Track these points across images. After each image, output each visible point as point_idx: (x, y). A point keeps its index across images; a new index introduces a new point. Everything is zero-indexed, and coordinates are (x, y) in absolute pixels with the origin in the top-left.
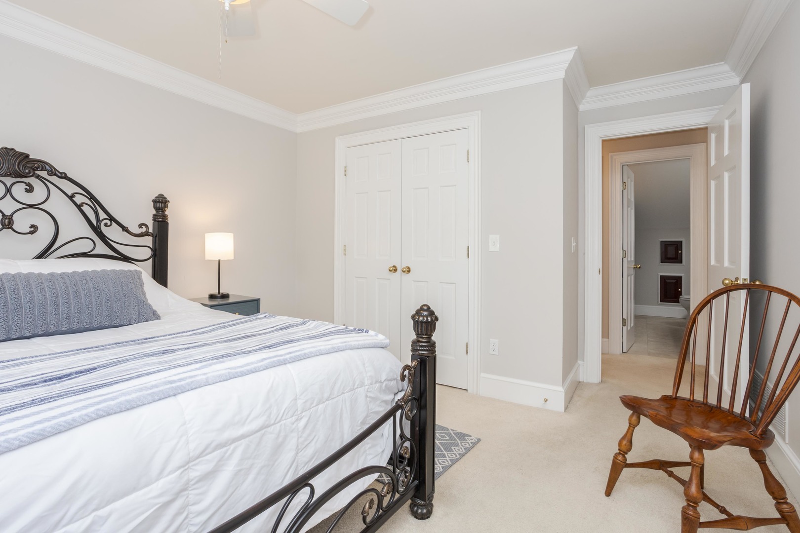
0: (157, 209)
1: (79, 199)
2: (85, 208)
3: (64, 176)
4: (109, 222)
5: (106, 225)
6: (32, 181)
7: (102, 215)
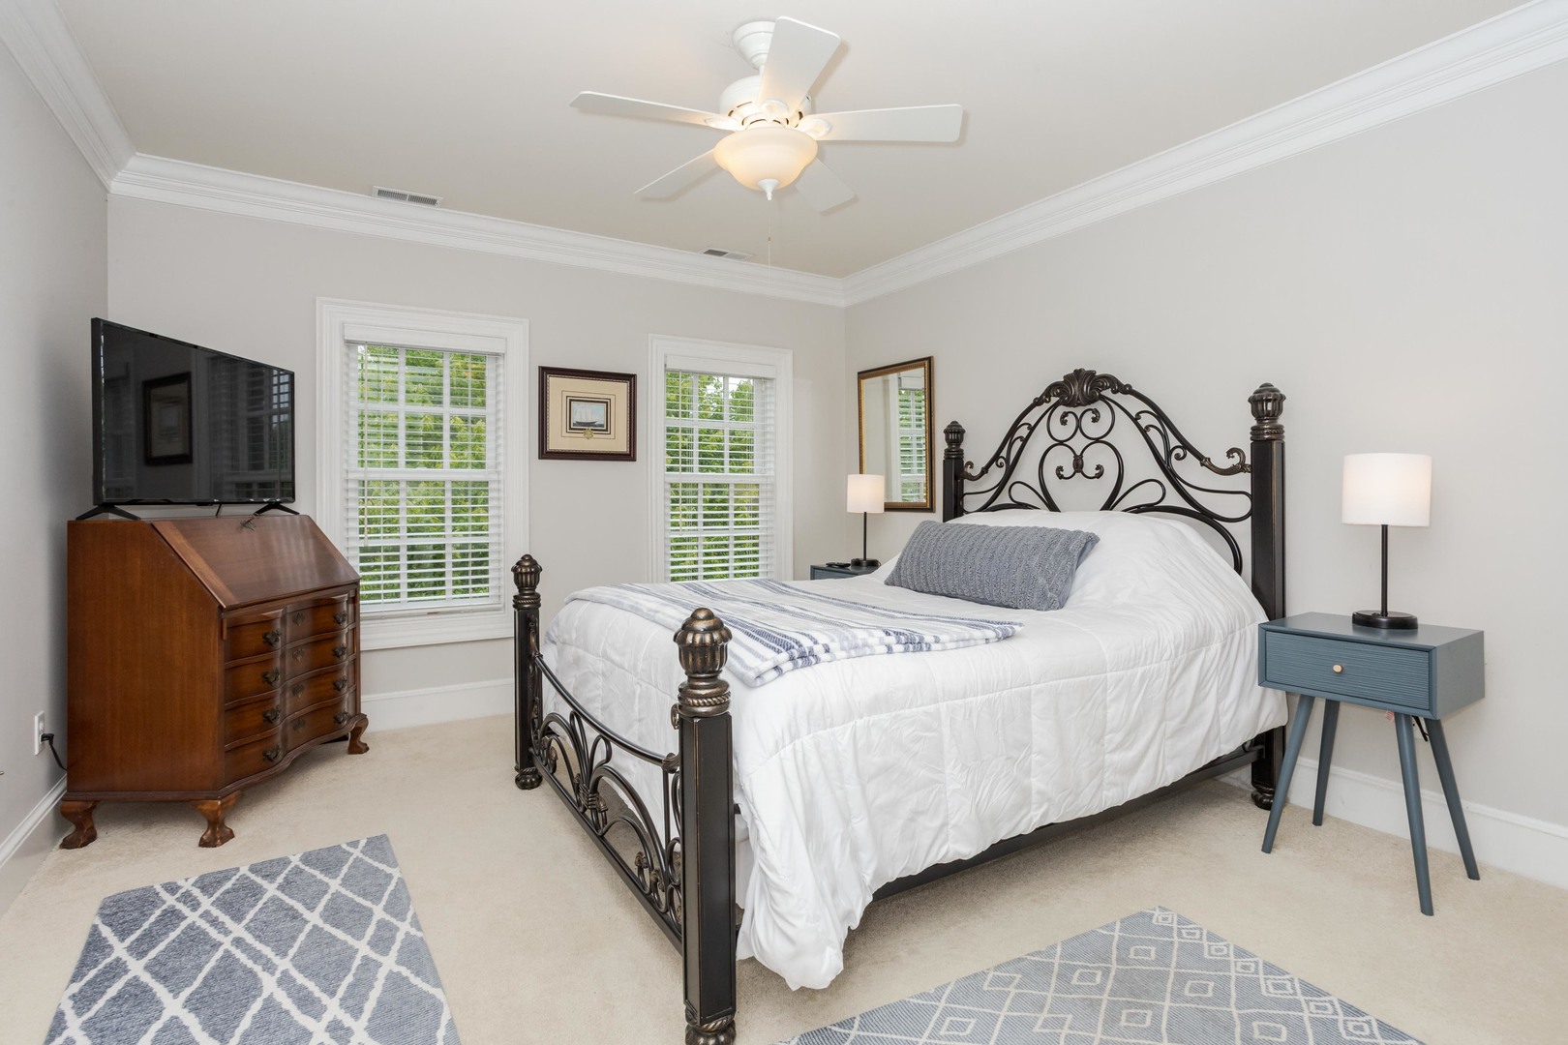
0: (1258, 414)
1: (1147, 420)
2: (1153, 434)
3: (1127, 390)
4: (1180, 451)
5: (1178, 457)
6: (1100, 406)
7: (1174, 442)
